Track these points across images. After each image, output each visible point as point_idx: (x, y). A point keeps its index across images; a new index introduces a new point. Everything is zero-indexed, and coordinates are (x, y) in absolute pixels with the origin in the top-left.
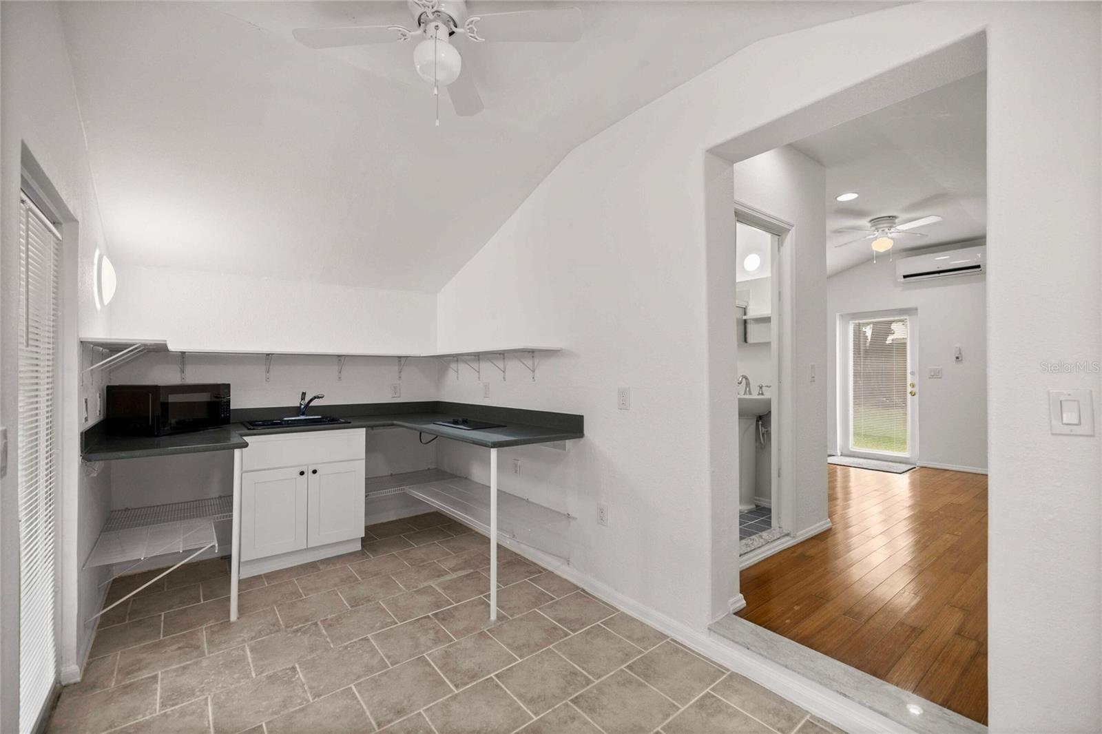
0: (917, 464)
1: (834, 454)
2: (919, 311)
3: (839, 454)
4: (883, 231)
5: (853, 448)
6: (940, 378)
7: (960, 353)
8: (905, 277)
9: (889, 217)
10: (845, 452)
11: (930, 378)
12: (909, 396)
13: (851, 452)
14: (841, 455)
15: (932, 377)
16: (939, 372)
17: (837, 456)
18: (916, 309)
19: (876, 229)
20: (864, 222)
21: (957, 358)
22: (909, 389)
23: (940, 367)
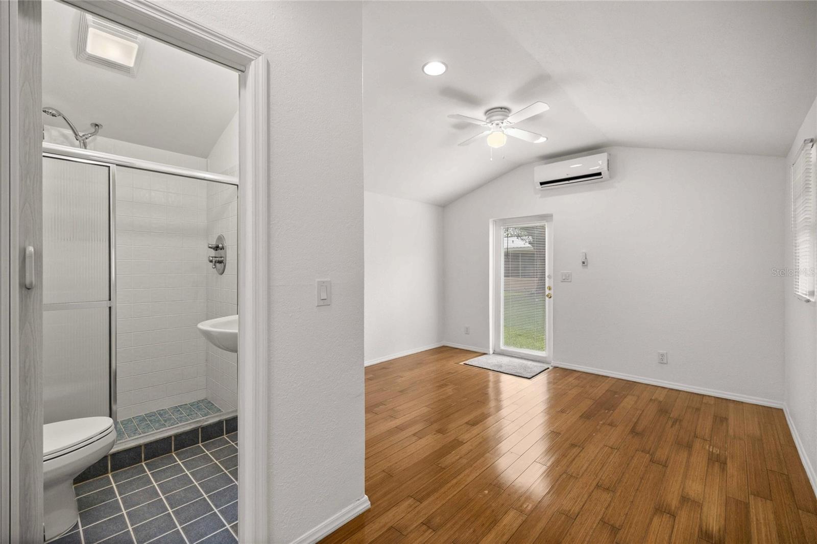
0: (552, 364)
1: (485, 352)
2: (554, 217)
3: (491, 352)
4: (497, 124)
5: (503, 347)
6: (570, 282)
7: (586, 258)
8: (542, 184)
9: (501, 108)
10: (497, 350)
11: (562, 282)
12: (547, 298)
13: (502, 350)
14: (494, 353)
15: (564, 281)
16: (569, 276)
17: (489, 354)
18: (551, 216)
19: (491, 122)
20: (478, 114)
21: (584, 263)
22: (547, 292)
23: (570, 271)
